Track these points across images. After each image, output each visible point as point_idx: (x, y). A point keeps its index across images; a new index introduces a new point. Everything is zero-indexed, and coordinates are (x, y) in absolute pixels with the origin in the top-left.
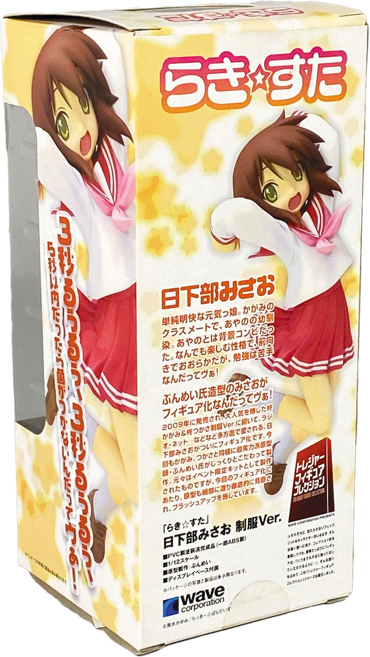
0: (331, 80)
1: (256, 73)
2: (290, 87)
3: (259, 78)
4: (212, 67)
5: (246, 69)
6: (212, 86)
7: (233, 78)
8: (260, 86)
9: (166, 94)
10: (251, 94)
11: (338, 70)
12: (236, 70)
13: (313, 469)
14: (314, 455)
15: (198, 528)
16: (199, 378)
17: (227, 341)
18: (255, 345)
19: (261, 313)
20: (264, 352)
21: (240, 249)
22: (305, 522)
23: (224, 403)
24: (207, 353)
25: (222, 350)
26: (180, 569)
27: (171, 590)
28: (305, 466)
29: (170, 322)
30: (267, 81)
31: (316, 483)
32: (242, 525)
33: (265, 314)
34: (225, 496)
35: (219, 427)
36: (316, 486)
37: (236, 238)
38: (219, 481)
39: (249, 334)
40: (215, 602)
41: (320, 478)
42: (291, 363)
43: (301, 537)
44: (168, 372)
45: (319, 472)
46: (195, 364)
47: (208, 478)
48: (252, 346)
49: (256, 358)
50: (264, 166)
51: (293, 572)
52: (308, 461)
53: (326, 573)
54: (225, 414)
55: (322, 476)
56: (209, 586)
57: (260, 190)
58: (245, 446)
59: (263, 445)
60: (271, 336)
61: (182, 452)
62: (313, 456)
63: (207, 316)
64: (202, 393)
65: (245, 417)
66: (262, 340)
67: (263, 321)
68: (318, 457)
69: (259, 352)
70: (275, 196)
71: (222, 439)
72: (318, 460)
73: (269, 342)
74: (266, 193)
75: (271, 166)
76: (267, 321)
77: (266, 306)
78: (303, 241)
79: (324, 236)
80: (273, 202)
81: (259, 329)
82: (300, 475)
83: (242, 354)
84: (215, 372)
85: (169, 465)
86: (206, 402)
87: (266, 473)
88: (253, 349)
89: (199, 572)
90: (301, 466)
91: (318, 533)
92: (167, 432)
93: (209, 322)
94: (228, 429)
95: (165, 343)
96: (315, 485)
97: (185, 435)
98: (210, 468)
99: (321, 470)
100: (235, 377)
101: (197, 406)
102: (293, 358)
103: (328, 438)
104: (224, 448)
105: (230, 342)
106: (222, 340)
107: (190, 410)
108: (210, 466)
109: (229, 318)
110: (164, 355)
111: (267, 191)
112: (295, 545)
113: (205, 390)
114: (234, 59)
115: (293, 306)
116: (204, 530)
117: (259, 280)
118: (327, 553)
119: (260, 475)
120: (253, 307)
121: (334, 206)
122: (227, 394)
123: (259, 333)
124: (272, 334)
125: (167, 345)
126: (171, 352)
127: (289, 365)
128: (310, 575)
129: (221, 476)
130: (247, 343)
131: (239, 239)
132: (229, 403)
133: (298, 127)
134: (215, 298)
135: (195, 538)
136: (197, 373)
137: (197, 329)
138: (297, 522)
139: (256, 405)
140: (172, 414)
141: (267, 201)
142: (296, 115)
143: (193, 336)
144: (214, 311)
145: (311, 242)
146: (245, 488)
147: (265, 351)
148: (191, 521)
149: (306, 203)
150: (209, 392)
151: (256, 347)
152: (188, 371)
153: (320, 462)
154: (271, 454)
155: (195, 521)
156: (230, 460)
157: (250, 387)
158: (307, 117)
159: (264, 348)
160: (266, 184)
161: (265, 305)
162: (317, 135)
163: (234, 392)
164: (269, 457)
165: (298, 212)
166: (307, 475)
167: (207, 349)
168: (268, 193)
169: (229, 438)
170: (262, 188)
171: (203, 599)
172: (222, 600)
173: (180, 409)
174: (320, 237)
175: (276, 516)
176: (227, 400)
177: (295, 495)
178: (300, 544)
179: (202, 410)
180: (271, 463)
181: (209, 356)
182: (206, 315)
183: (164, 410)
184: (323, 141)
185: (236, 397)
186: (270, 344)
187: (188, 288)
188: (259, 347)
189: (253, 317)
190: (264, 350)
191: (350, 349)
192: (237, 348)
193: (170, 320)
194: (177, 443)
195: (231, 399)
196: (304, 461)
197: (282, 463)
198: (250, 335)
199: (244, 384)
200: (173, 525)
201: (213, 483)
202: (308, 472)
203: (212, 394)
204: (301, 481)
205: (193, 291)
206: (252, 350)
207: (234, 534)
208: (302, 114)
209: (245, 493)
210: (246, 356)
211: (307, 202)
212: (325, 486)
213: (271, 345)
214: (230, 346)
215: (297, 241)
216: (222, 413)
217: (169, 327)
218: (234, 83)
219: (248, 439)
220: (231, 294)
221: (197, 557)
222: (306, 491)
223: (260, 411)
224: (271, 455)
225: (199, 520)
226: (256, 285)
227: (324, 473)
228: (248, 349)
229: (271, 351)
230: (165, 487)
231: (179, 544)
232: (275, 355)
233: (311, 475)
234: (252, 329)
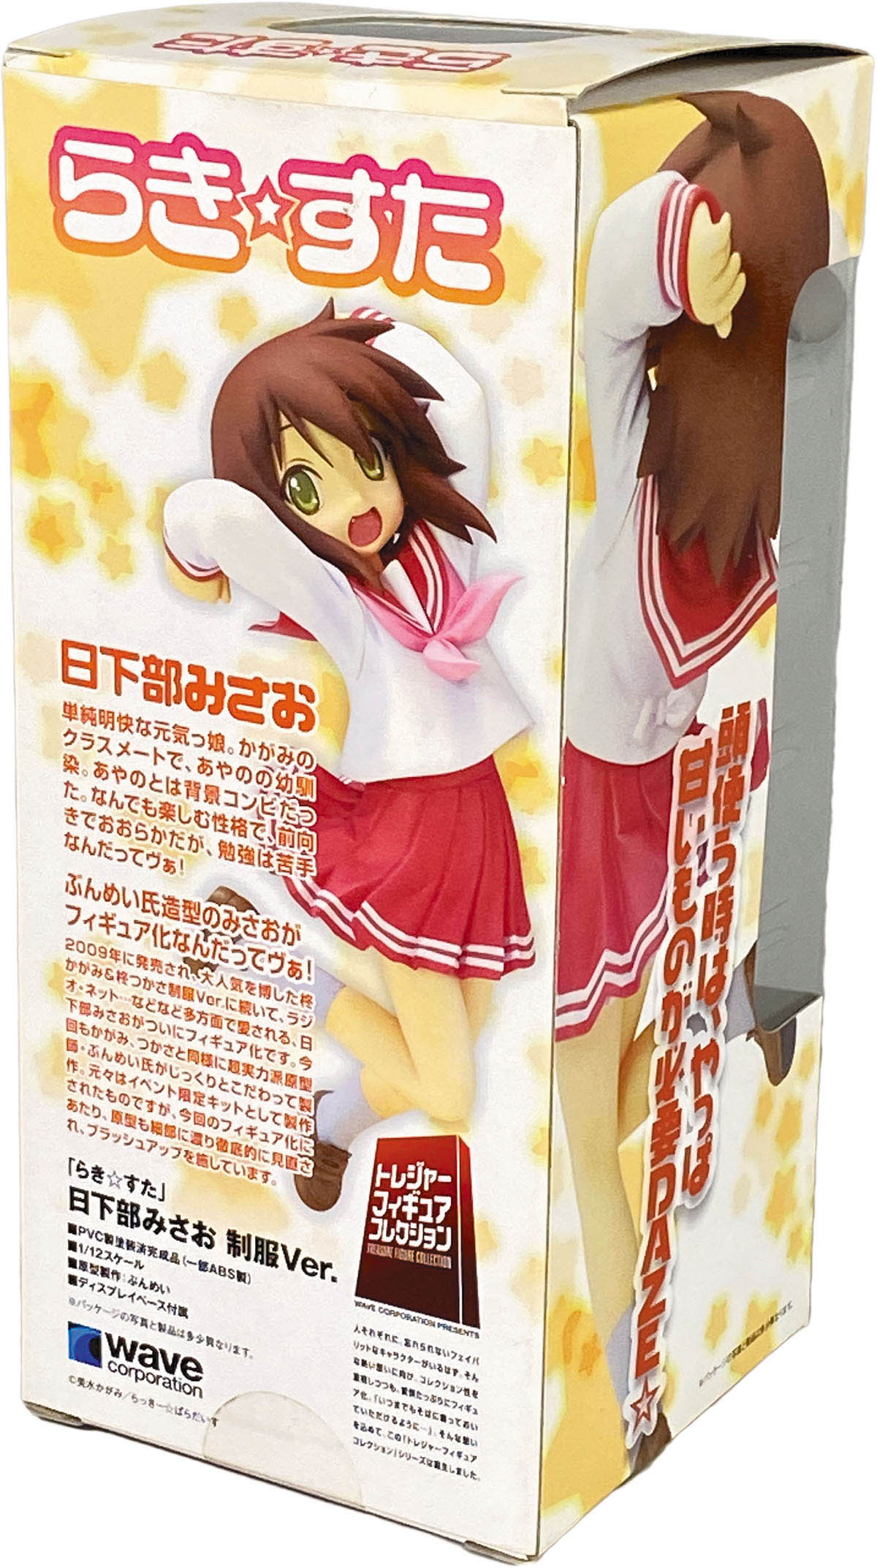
0: (457, 248)
1: (259, 197)
2: (346, 245)
3: (268, 209)
4: (157, 162)
5: (234, 182)
6: (158, 208)
7: (208, 199)
8: (268, 228)
9: (62, 207)
10: (248, 243)
11: (478, 227)
12: (211, 181)
13: (420, 1197)
14: (423, 1164)
15: (145, 1203)
16: (141, 865)
17: (202, 806)
18: (270, 840)
19: (283, 769)
20: (291, 863)
22: (399, 1317)
23: (197, 944)
24: (159, 815)
25: (193, 821)
26: (104, 1272)
27: (83, 1307)
28: (398, 1180)
29: (79, 716)
30: (286, 220)
31: (430, 1235)
32: (241, 1245)
33: (293, 773)
34: (202, 1159)
35: (188, 994)
36: (429, 1242)
37: (221, 572)
38: (189, 1118)
39: (255, 808)
40: (181, 1388)
41: (441, 1229)
42: (359, 914)
43: (390, 1347)
44: (75, 825)
45: (435, 1214)
46: (133, 829)
47: (163, 1098)
48: (261, 839)
49: (271, 869)
50: (285, 422)
51: (369, 1422)
52: (406, 1172)
53: (454, 1469)
54: (200, 972)
55: (444, 1224)
56: (172, 1346)
57: (276, 476)
58: (248, 1065)
59: (291, 1080)
60: (309, 832)
61: (106, 1014)
62: (418, 1164)
63: (156, 731)
64: (148, 901)
65: (245, 996)
66: (287, 833)
67: (288, 789)
68: (434, 1173)
69: (279, 857)
70: (315, 501)
71: (193, 1025)
72: (433, 1180)
73: (303, 845)
74: (290, 487)
75: (304, 426)
76: (297, 792)
77: (295, 756)
78: (388, 629)
79: (448, 632)
80: (308, 513)
81: (277, 803)
82: (385, 1195)
83: (237, 848)
84: (177, 865)
85: (79, 1031)
86: (156, 926)
87: (299, 1152)
88: (263, 846)
89: (146, 1300)
90: (386, 1175)
91: (433, 1359)
92: (76, 957)
93: (163, 748)
94: (204, 1007)
95: (69, 759)
96: (427, 1238)
97: (112, 978)
98: (165, 1080)
99: (443, 1210)
100: (222, 894)
101: (139, 926)
102: (365, 905)
103: (461, 1141)
104: (196, 1045)
105: (212, 809)
106: (191, 799)
107: (122, 930)
108: (167, 1074)
109: (205, 752)
110: (67, 784)
111: (294, 482)
112: (373, 1359)
113: (155, 898)
114: (204, 153)
115: (365, 780)
116: (155, 1212)
117: (277, 688)
118: (458, 1420)
119: (281, 1147)
120: (262, 746)
121: (473, 567)
122: (204, 926)
123: (278, 813)
124: (310, 828)
125: (73, 763)
126: (85, 783)
127: (355, 919)
128: (409, 1449)
129: (192, 1107)
130: (250, 828)
131: (227, 578)
132: (208, 950)
133: (370, 346)
134: (174, 697)
135: (135, 1220)
136: (138, 851)
137: (136, 752)
138: (377, 1305)
139: (273, 981)
140: (86, 922)
141: (294, 507)
142: (364, 315)
143: (129, 763)
144: (172, 725)
145: (412, 638)
146: (249, 1162)
147: (295, 861)
148: (126, 1177)
149: (395, 542)
150: (164, 905)
151: (272, 844)
152: (116, 841)
153: (437, 1189)
154: (309, 1110)
155: (135, 1182)
156: (211, 1082)
157: (259, 932)
158: (393, 327)
159: (292, 855)
160: (290, 466)
161: (291, 754)
163: (220, 928)
164: (305, 1115)
165: (372, 555)
166: (404, 1203)
167: (156, 805)
168: (294, 489)
169: (211, 1032)
170: (281, 474)
171: (155, 1365)
172: (197, 1391)
173: (102, 918)
174: (434, 634)
175: (325, 1266)
176: (205, 940)
177: (372, 1237)
178: (387, 1362)
179: (148, 940)
180: (312, 1132)
181: (167, 826)
182: (156, 728)
183: (68, 907)
184: (436, 396)
185: (226, 942)
186: (306, 849)
187: (118, 655)
188: (277, 846)
189: (264, 772)
190: (292, 858)
191: (524, 941)
192: (227, 829)
193: (79, 711)
194: (96, 991)
195: (213, 942)
196: (394, 1168)
197: (342, 1146)
198: (258, 808)
199: (244, 919)
200: (89, 1168)
201: (174, 1117)
202: (406, 1198)
203: (170, 912)
204: (389, 1211)
205: (126, 664)
206: (262, 848)
207: (219, 1254)
208: (379, 318)
209: (247, 1173)
210: (247, 856)
211: (397, 536)
212: (452, 1253)
213: (308, 853)
214: (210, 819)
215: (373, 625)
216: (196, 966)
217: (79, 727)
218: (211, 211)
219: (255, 1051)
220: (210, 700)
221: (138, 1265)
222: (401, 1242)
223: (282, 998)
224: (312, 1114)
225: (143, 1183)
226: (270, 699)
227: (450, 1220)
228: (249, 842)
229: (308, 868)
230: (73, 1076)
231: (102, 1217)
232: (322, 880)
233: (416, 1210)
234: (263, 799)
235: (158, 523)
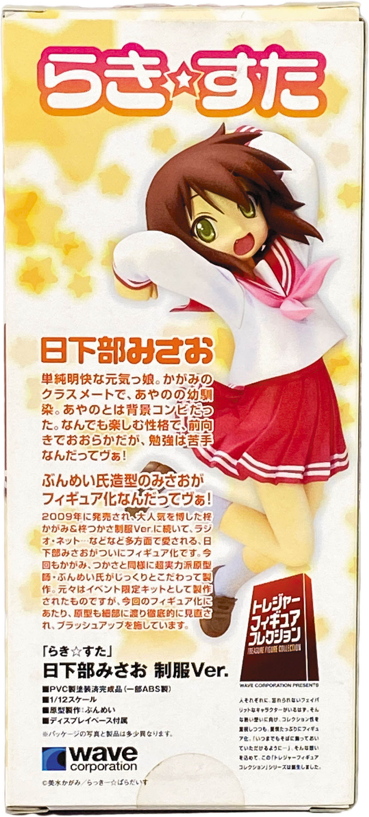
0: (300, 89)
1: (179, 72)
2: (233, 93)
3: (184, 79)
4: (111, 61)
5: (163, 66)
6: (112, 86)
7: (144, 77)
8: (184, 89)
9: (45, 92)
10: (171, 99)
11: (312, 77)
12: (147, 67)
13: (280, 614)
14: (282, 594)
15: (96, 661)
16: (96, 460)
17: (139, 417)
18: (183, 428)
19: (192, 387)
20: (198, 439)
21: (158, 298)
22: (268, 686)
23: (134, 498)
24: (109, 428)
25: (132, 428)
26: (69, 710)
27: (54, 735)
28: (267, 607)
29: (53, 380)
31: (287, 634)
32: (164, 670)
33: (199, 389)
34: (138, 625)
35: (128, 529)
36: (287, 639)
37: (151, 283)
38: (129, 603)
39: (173, 412)
40: (123, 767)
41: (294, 629)
42: (241, 461)
43: (262, 706)
44: (50, 444)
45: (291, 620)
46: (91, 440)
47: (111, 594)
48: (178, 429)
49: (184, 445)
50: (193, 193)
51: (249, 753)
52: (272, 601)
53: (305, 766)
54: (137, 514)
55: (296, 626)
56: (114, 744)
57: (188, 223)
58: (169, 562)
59: (197, 565)
60: (208, 419)
61: (71, 553)
62: (279, 595)
63: (107, 380)
64: (101, 480)
65: (167, 522)
66: (194, 423)
67: (196, 397)
68: (289, 598)
69: (189, 438)
70: (212, 234)
71: (132, 547)
72: (288, 602)
73: (205, 428)
74: (197, 228)
75: (205, 194)
76: (201, 398)
77: (200, 378)
78: (258, 298)
79: (295, 294)
80: (209, 241)
81: (189, 406)
82: (258, 618)
83: (162, 438)
84: (121, 456)
85: (52, 567)
86: (107, 493)
87: (203, 605)
88: (179, 433)
89: (98, 720)
90: (260, 606)
91: (291, 705)
92: (49, 523)
93: (112, 388)
94: (141, 534)
95: (45, 407)
96: (285, 636)
97: (75, 531)
98: (113, 583)
99: (295, 618)
100: (151, 466)
101: (94, 496)
102: (245, 455)
103: (305, 575)
104: (135, 558)
105: (145, 418)
106: (131, 415)
107: (83, 500)
108: (114, 580)
109: (141, 386)
110: (45, 422)
111: (199, 226)
112: (251, 715)
113: (106, 477)
114: (143, 52)
115: (244, 384)
116: (104, 665)
117: (188, 342)
118: (306, 737)
119: (192, 606)
120: (179, 376)
121: (309, 257)
122: (139, 487)
123: (189, 413)
124: (210, 418)
125: (49, 409)
126: (56, 420)
127: (239, 464)
128: (277, 762)
129: (130, 596)
130: (171, 425)
131: (156, 286)
132: (142, 500)
133: (247, 146)
134: (120, 358)
135: (91, 673)
136: (94, 452)
137: (93, 394)
138: (254, 683)
139: (186, 509)
140: (56, 501)
141: (199, 240)
142: (243, 130)
143: (88, 402)
144: (118, 374)
145: (273, 301)
146: (170, 619)
147: (200, 438)
148: (84, 648)
149: (262, 250)
150: (112, 480)
151: (184, 431)
152: (79, 448)
153: (291, 606)
154: (210, 580)
155: (91, 650)
156: (144, 577)
157: (176, 484)
158: (261, 134)
159: (197, 434)
160: (196, 217)
161: (197, 377)
162: (278, 160)
163: (151, 486)
164: (207, 583)
165: (249, 259)
166: (271, 620)
167: (108, 423)
168: (200, 229)
169: (143, 548)
170: (191, 223)
171: (104, 759)
172: (134, 767)
173: (68, 496)
174: (287, 296)
175: (220, 669)
176: (140, 495)
177: (251, 644)
178: (260, 715)
179: (101, 503)
180: (212, 592)
181: (114, 433)
182: (107, 378)
183: (44, 494)
184: (287, 168)
185: (154, 493)
186: (207, 430)
187: (81, 340)
188: (189, 431)
189: (179, 391)
190: (198, 436)
191: (342, 456)
192: (155, 428)
193: (54, 377)
194: (64, 541)
195: (145, 495)
196: (265, 600)
197: (229, 595)
198: (175, 413)
199: (166, 477)
200: (58, 649)
201: (119, 604)
202: (272, 617)
203: (116, 484)
204: (261, 627)
205: (87, 344)
206: (178, 434)
207: (151, 679)
208: (252, 131)
209: (168, 626)
210: (169, 441)
211: (264, 247)
212: (301, 641)
213: (208, 431)
214: (143, 424)
215: (249, 297)
216: (133, 512)
217: (53, 386)
218: (146, 84)
219: (173, 553)
220: (144, 356)
221: (93, 699)
222: (269, 642)
223: (192, 518)
224: (211, 582)
225: (96, 649)
226: (183, 349)
227: (300, 623)
228: (171, 432)
229: (208, 440)
230: (46, 595)
231: (67, 676)
232: (216, 446)
233: (278, 622)
234: (179, 406)
235: (109, 261)
